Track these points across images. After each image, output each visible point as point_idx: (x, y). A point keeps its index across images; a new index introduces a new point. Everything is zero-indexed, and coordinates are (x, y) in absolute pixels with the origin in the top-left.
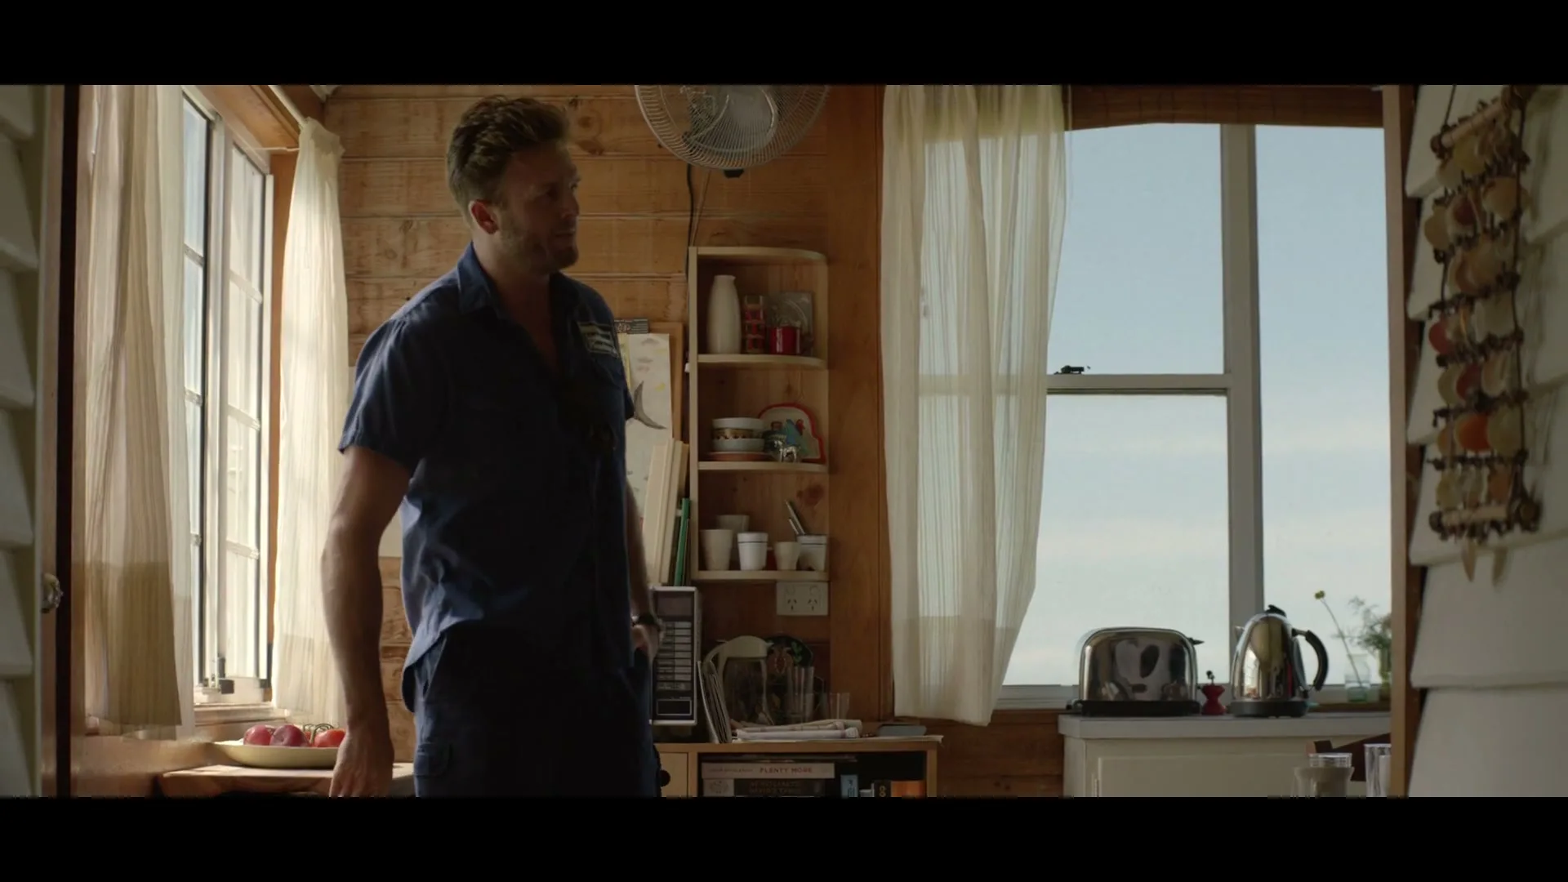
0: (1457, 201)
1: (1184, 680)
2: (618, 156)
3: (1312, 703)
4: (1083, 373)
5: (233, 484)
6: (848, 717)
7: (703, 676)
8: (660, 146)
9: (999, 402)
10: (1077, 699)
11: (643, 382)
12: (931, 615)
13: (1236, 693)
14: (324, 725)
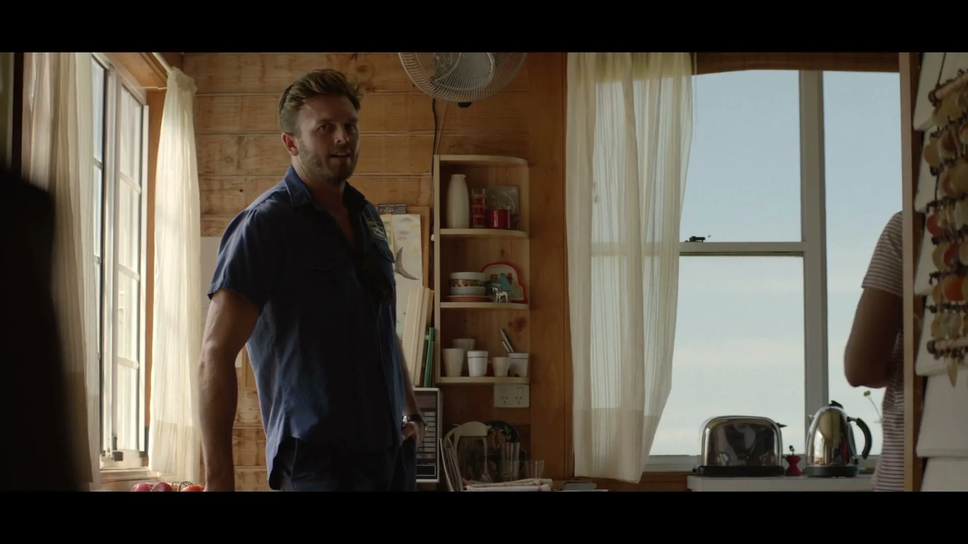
0: (945, 134)
1: (773, 453)
2: (384, 92)
3: (861, 467)
4: (704, 241)
5: (122, 317)
6: (543, 477)
7: (444, 449)
8: (414, 86)
9: (647, 262)
10: (700, 465)
11: (402, 248)
12: (600, 407)
13: (809, 461)
14: (186, 482)
